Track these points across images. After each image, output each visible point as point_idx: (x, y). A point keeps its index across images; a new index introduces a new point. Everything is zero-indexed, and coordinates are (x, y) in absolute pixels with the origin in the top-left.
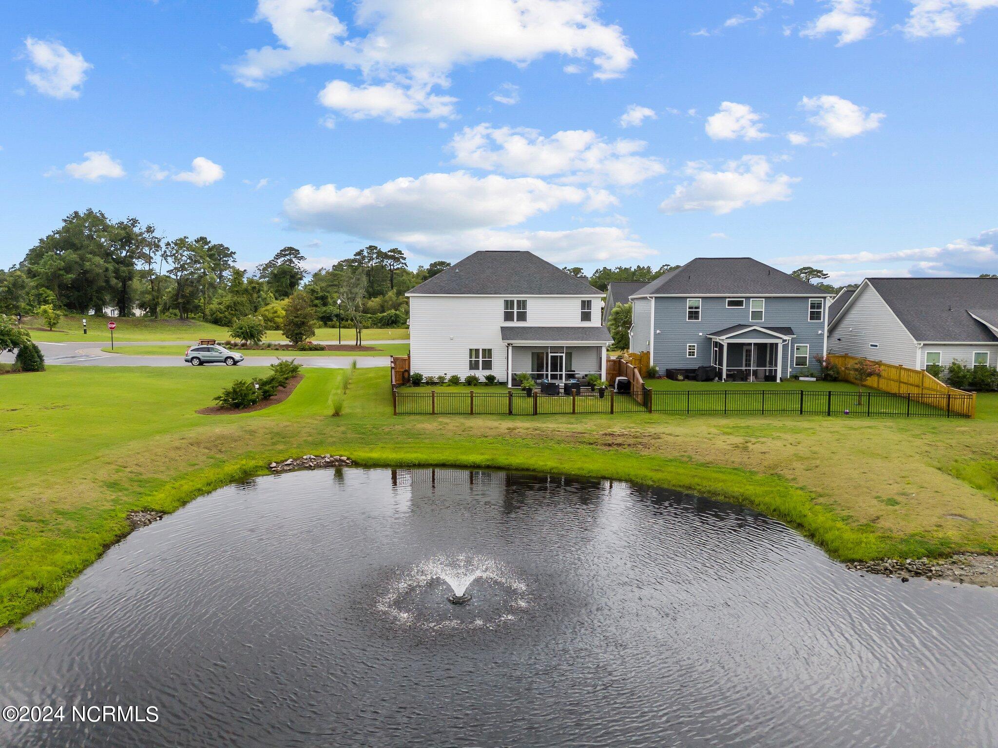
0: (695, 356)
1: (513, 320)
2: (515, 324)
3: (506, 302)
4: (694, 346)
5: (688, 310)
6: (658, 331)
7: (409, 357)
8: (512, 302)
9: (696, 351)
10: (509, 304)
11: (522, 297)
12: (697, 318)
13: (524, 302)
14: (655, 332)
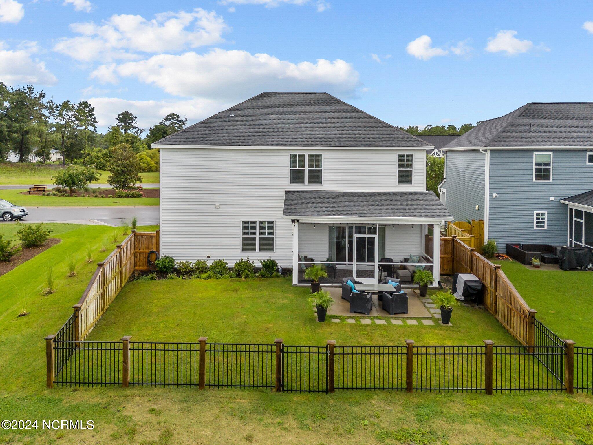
0: (545, 228)
1: (303, 182)
2: (306, 187)
3: (294, 156)
4: (544, 214)
5: (534, 167)
6: (495, 195)
7: (158, 232)
8: (302, 156)
9: (546, 221)
10: (297, 159)
11: (315, 150)
12: (547, 177)
13: (319, 157)
14: (491, 197)
